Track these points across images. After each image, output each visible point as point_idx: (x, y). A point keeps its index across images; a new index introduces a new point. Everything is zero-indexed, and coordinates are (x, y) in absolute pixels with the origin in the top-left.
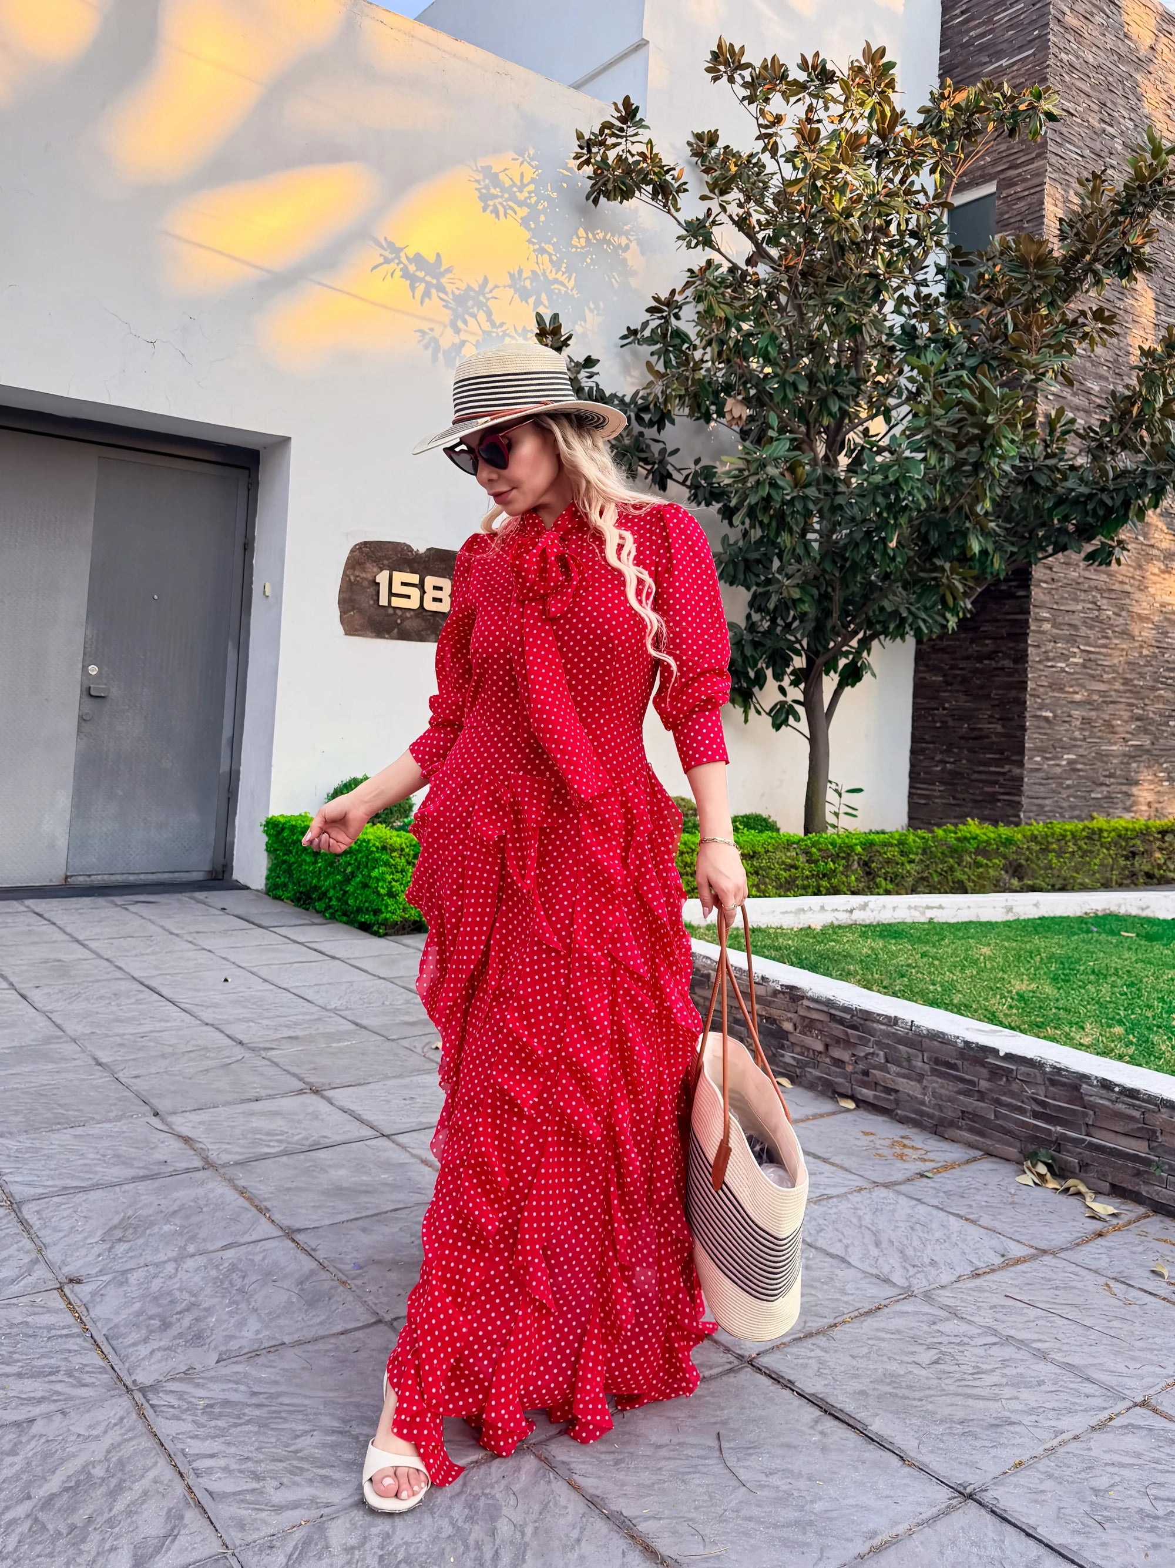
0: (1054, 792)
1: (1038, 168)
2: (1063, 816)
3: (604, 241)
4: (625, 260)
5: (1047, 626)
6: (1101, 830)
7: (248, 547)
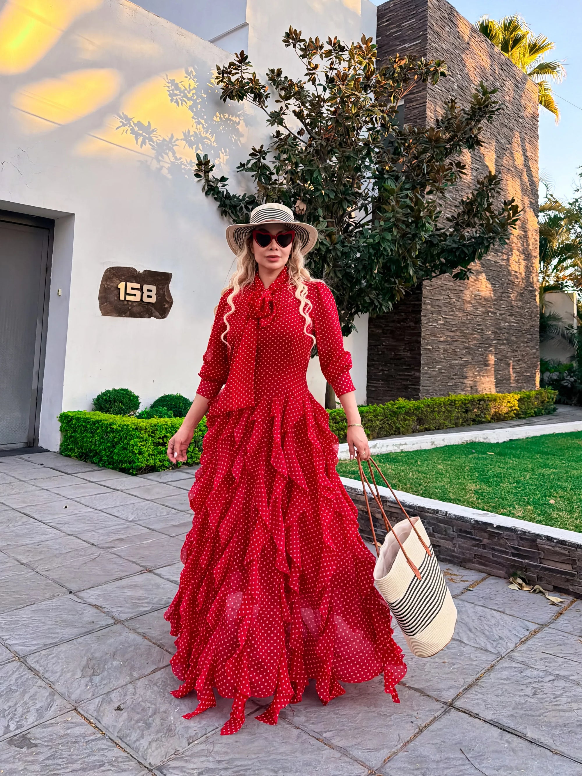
0: (433, 383)
1: (424, 95)
2: (436, 394)
3: (228, 119)
4: (238, 129)
5: (429, 307)
6: (455, 401)
7: (48, 270)
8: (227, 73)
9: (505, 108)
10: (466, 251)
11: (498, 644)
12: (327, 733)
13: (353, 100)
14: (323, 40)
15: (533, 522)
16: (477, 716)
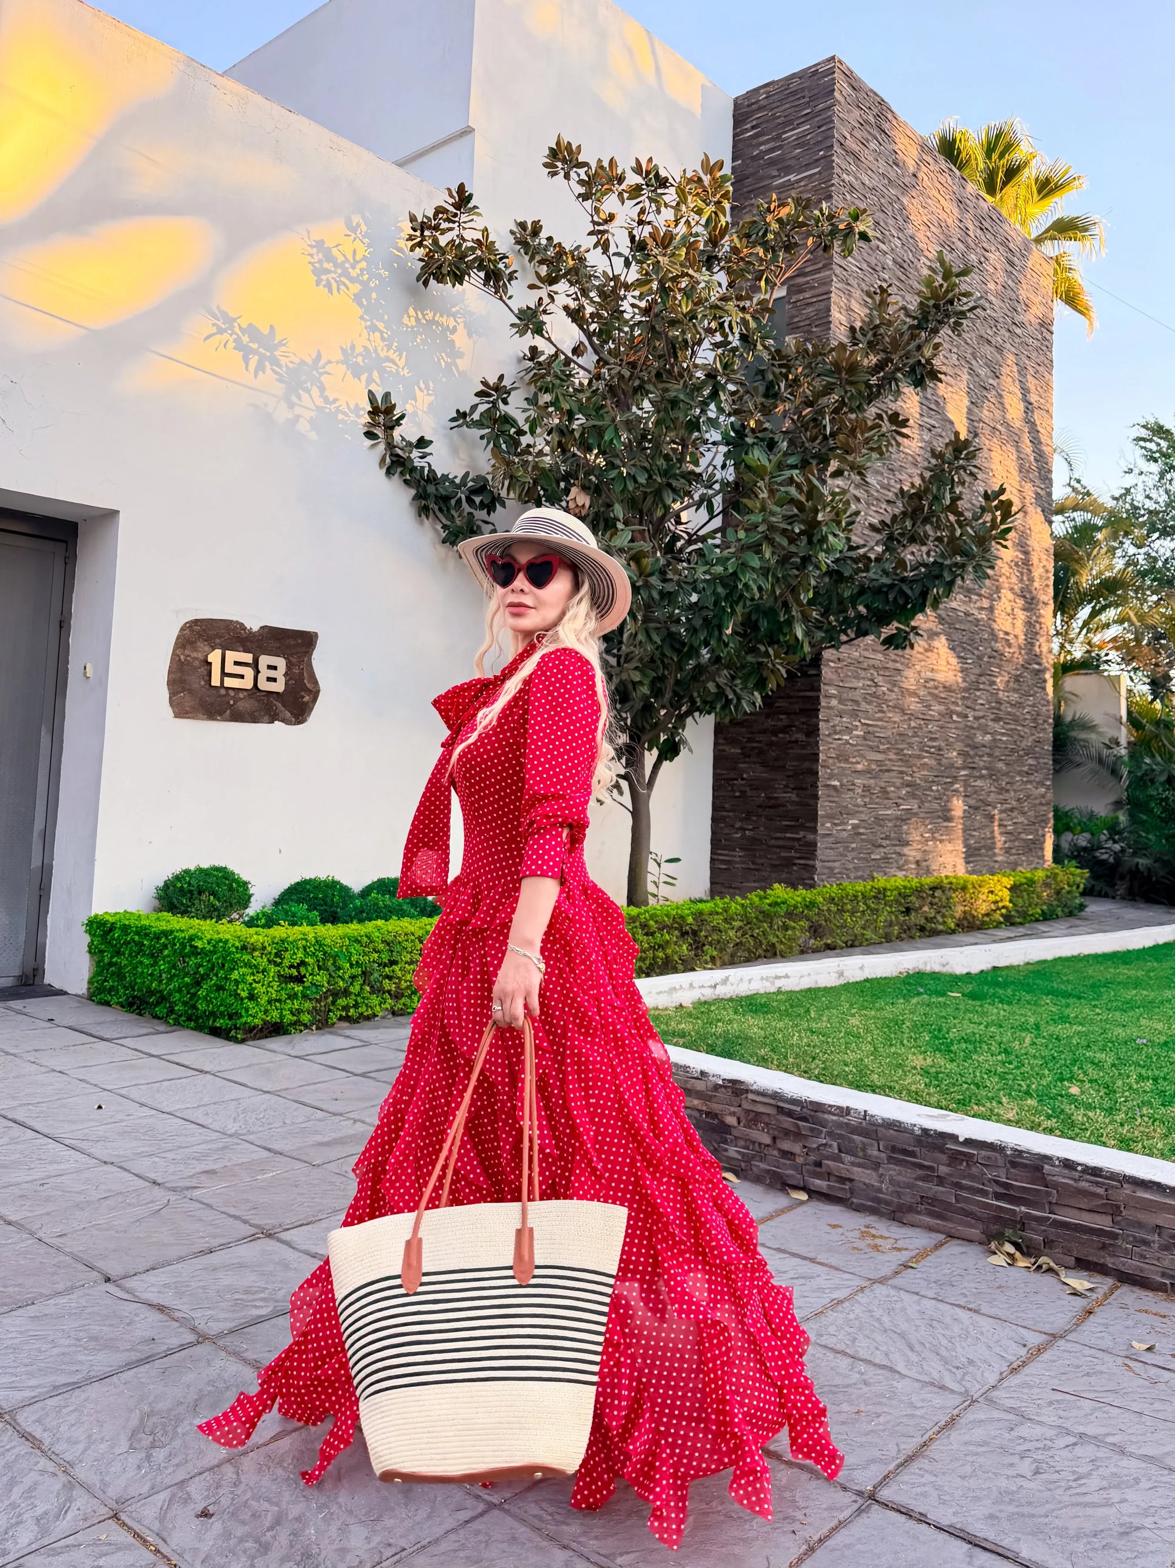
0: (842, 855)
1: (827, 277)
2: (848, 877)
3: (433, 321)
4: (453, 341)
5: (834, 702)
6: (885, 889)
7: (63, 625)
8: (430, 228)
9: (987, 305)
10: (909, 592)
11: (965, 1374)
12: (625, 1557)
13: (683, 285)
14: (625, 165)
15: (1037, 1131)
16: (922, 1519)
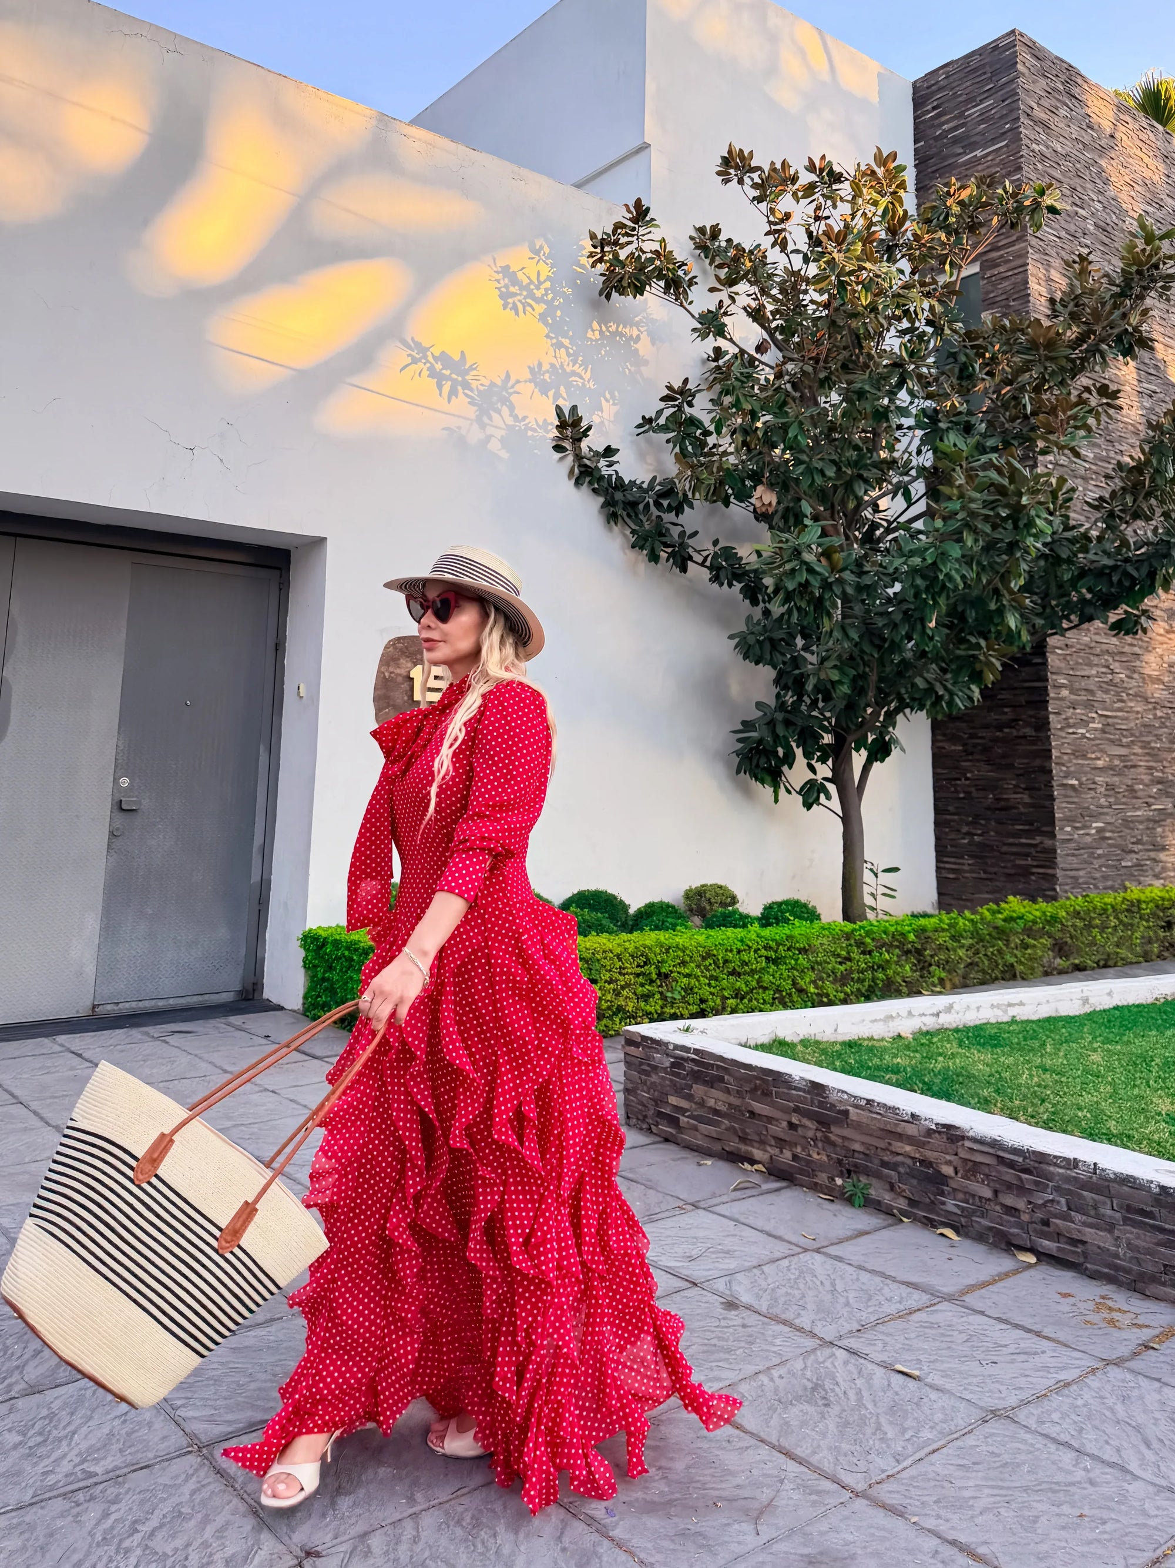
0: (1086, 862)
1: (1022, 249)
2: (1095, 888)
3: (615, 334)
4: (637, 350)
5: (1065, 693)
6: (1140, 901)
7: (278, 648)
8: (609, 244)
10: (1134, 573)
14: (798, 165)
